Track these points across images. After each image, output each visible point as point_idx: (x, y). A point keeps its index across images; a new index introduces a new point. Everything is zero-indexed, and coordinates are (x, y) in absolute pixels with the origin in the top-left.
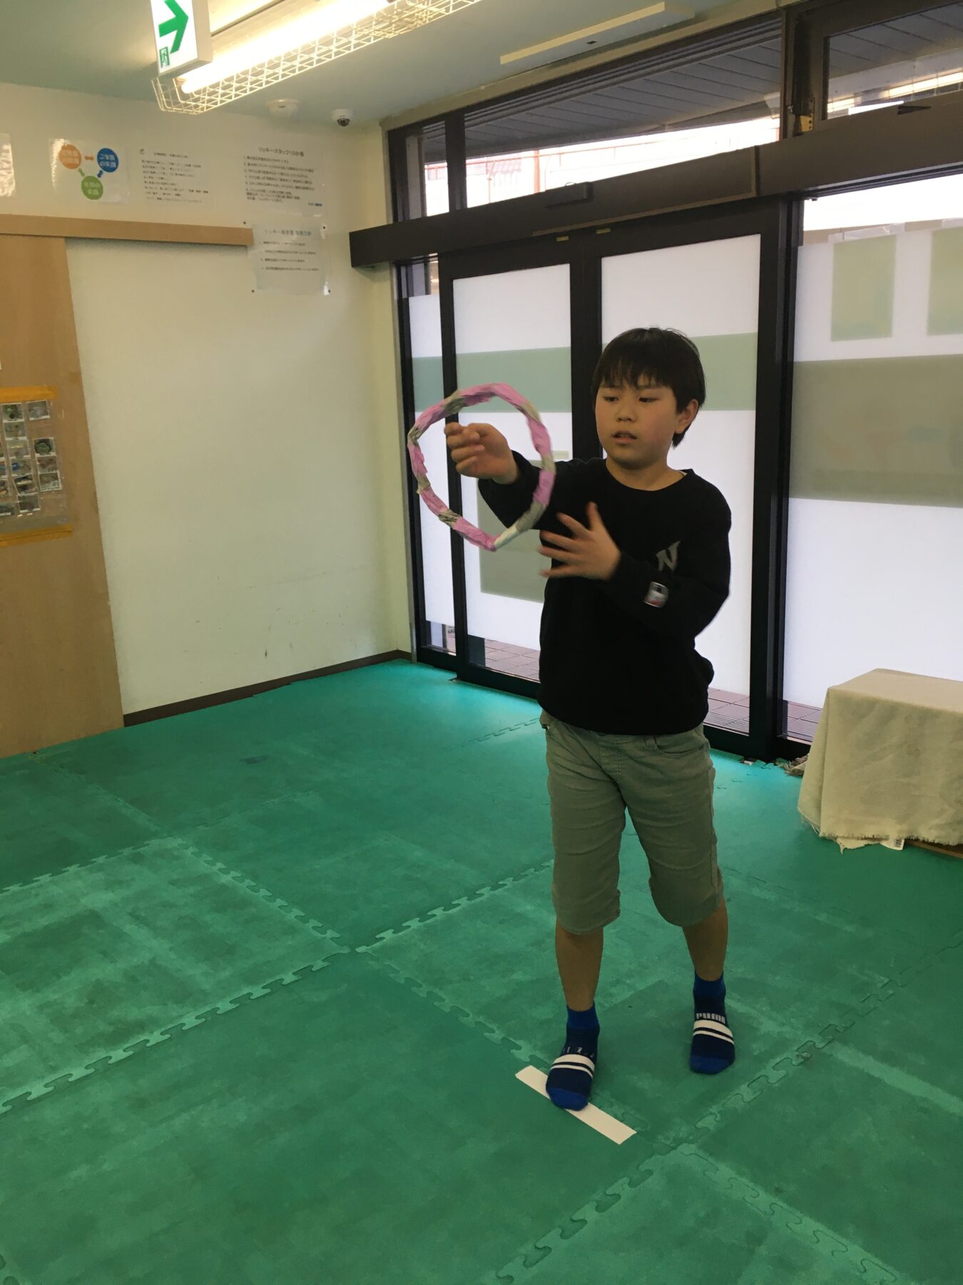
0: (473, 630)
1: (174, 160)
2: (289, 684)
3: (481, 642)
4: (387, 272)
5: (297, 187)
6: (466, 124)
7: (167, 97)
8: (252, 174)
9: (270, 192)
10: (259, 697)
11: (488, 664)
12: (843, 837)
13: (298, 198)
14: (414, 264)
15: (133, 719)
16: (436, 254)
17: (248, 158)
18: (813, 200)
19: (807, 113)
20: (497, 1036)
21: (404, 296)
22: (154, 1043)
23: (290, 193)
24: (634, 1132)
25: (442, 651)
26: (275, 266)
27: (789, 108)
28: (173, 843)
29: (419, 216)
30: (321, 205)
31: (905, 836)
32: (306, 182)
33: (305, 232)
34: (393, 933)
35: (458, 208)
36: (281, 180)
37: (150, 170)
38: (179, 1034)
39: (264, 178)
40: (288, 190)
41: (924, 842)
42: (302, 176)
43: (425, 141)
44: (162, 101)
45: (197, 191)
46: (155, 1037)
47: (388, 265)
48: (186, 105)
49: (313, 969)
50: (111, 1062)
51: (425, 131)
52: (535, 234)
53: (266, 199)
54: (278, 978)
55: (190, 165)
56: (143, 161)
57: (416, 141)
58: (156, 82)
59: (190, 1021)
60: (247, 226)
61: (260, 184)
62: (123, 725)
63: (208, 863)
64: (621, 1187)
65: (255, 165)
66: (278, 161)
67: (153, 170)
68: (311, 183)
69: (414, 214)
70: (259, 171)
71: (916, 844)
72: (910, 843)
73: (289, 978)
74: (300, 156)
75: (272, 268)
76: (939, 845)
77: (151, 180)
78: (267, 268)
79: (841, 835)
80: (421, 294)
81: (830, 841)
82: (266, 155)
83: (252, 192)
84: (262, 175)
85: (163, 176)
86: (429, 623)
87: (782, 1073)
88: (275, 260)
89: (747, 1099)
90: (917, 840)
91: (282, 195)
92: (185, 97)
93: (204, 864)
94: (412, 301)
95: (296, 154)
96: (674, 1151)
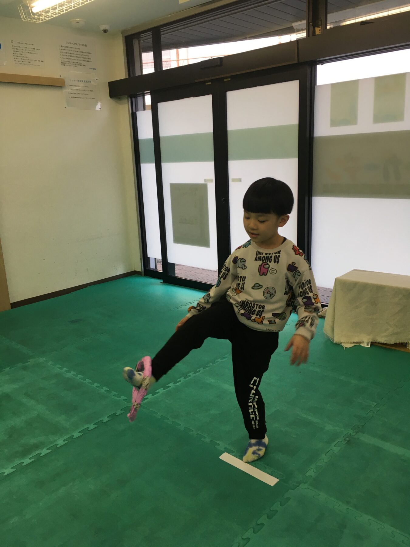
0: (170, 260)
1: (26, 46)
2: (87, 287)
3: (173, 265)
4: (126, 101)
5: (84, 61)
6: (162, 33)
7: (25, 14)
8: (64, 54)
9: (72, 62)
10: (74, 293)
11: (176, 275)
12: (344, 343)
13: (85, 66)
14: (139, 96)
15: (15, 305)
16: (149, 91)
17: (61, 46)
18: (321, 65)
19: (318, 27)
20: (208, 440)
21: (134, 111)
22: (44, 454)
23: (81, 63)
24: (279, 480)
25: (155, 270)
26: (75, 96)
27: (311, 23)
28: (41, 360)
29: (140, 74)
30: (95, 69)
31: (371, 341)
32: (88, 58)
33: (88, 81)
34: (152, 395)
35: (159, 70)
36: (77, 57)
37: (16, 50)
38: (56, 449)
39: (69, 56)
40: (80, 62)
41: (379, 343)
42: (86, 56)
43: (142, 41)
44: (23, 16)
45: (38, 61)
46: (44, 452)
47: (126, 97)
48: (34, 18)
49: (117, 414)
50: (24, 465)
51: (141, 37)
52: (196, 81)
53: (70, 66)
54: (100, 419)
55: (34, 49)
56: (13, 46)
57: (138, 42)
58: (20, 7)
59: (60, 442)
60: (62, 78)
61: (67, 58)
62: (11, 308)
63: (59, 369)
64: (277, 506)
65: (64, 50)
66: (75, 48)
67: (17, 50)
68: (91, 59)
69: (138, 74)
70: (67, 53)
71: (375, 344)
72: (373, 344)
73: (106, 419)
74: (85, 47)
75: (74, 97)
76: (386, 344)
77: (17, 55)
78: (71, 97)
79: (343, 342)
80: (142, 110)
81: (339, 345)
82: (69, 45)
83: (64, 62)
84: (68, 54)
85: (22, 53)
86: (149, 258)
87: (339, 448)
88: (75, 94)
89: (325, 461)
90: (376, 342)
91: (77, 64)
92: (34, 14)
93: (57, 369)
94: (137, 113)
95: (84, 45)
96: (298, 488)
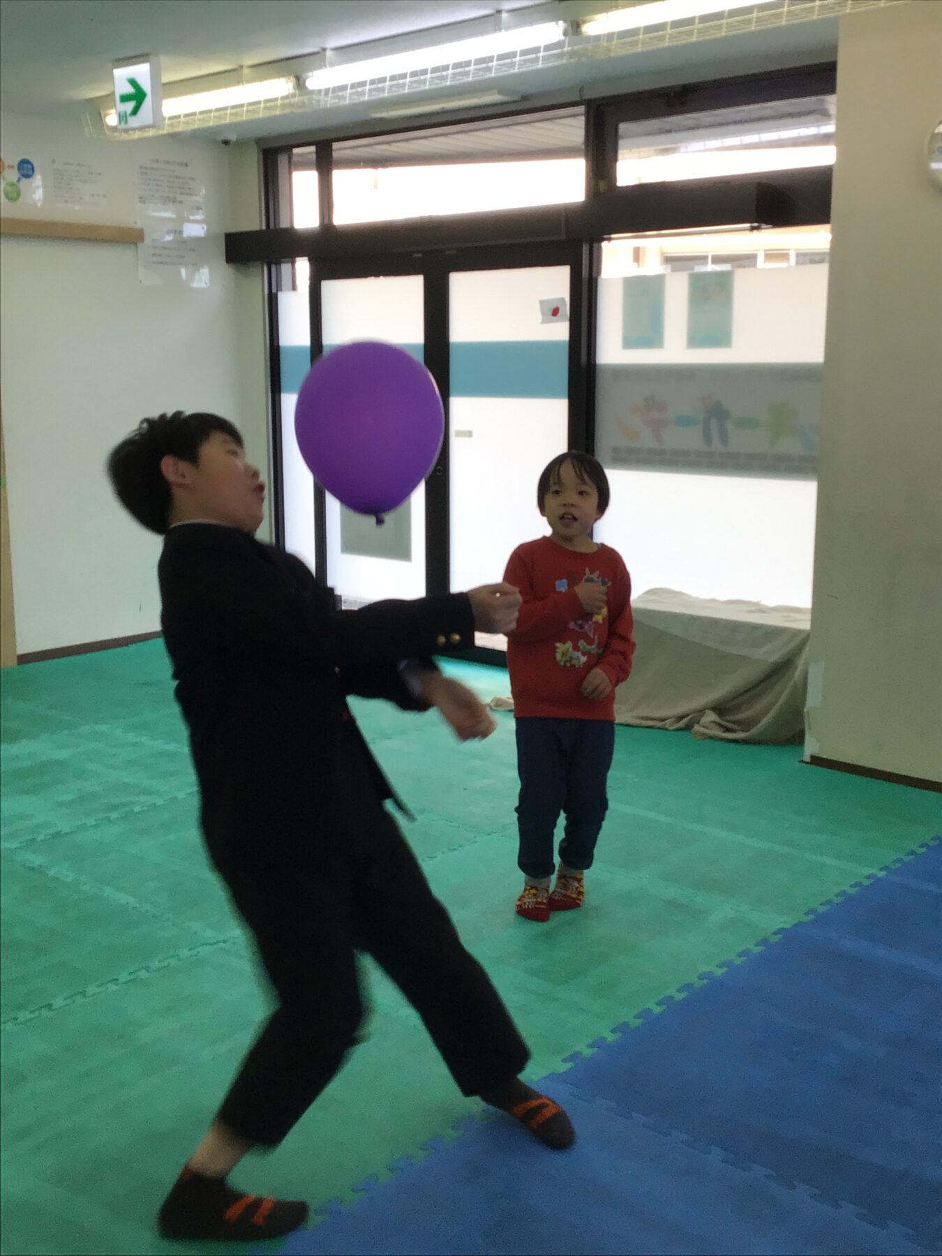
1: (79, 169)
4: (258, 270)
5: (181, 193)
8: (145, 181)
9: (159, 196)
10: (134, 646)
13: (181, 202)
14: (284, 263)
15: (25, 659)
16: (306, 258)
17: (141, 167)
18: (608, 241)
21: (274, 291)
23: (175, 198)
26: (161, 261)
27: (590, 174)
29: (288, 228)
30: (201, 208)
32: (189, 189)
35: (326, 222)
36: (168, 187)
37: (59, 177)
39: (154, 185)
40: (174, 195)
42: (186, 184)
45: (97, 195)
47: (259, 262)
51: (295, 152)
52: (394, 250)
53: (155, 202)
55: (92, 174)
56: (54, 169)
60: (139, 225)
61: (149, 190)
62: (18, 663)
65: (147, 173)
66: (166, 170)
68: (193, 189)
69: (283, 226)
70: (150, 179)
74: (184, 166)
75: (157, 263)
77: (60, 185)
78: (154, 262)
80: (289, 291)
82: (154, 165)
83: (144, 197)
84: (152, 182)
85: (70, 182)
88: (160, 255)
91: (168, 199)
94: (279, 294)
95: (182, 164)
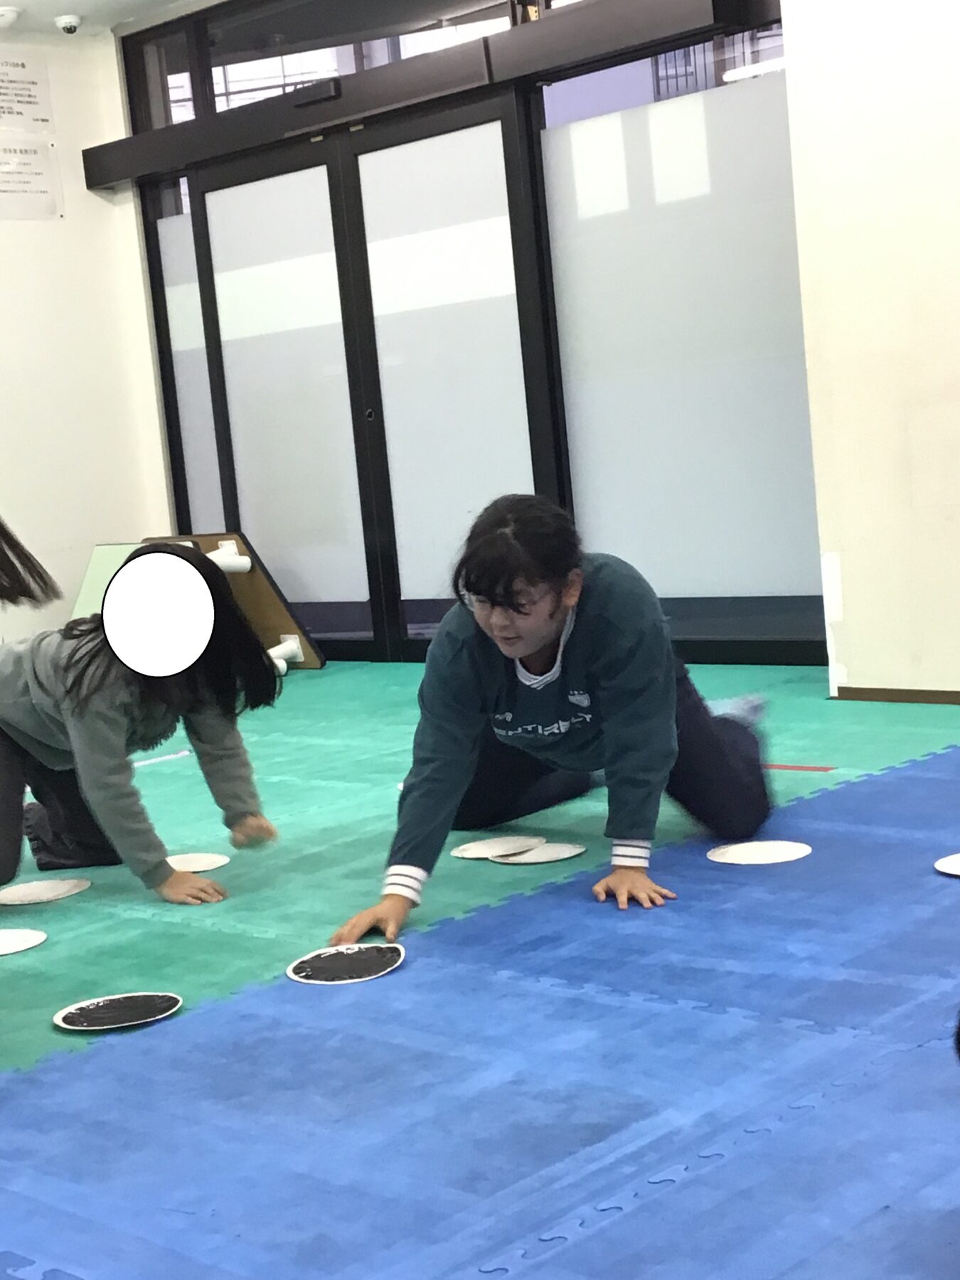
4: (127, 194)
5: (19, 102)
6: (210, 27)
13: (21, 113)
18: (550, 86)
19: (533, 4)
21: (152, 220)
23: (11, 108)
30: (47, 121)
32: (30, 96)
33: (31, 151)
35: (205, 114)
42: (24, 89)
47: (130, 185)
52: (287, 135)
57: (155, 49)
68: (35, 97)
69: (158, 124)
74: (20, 67)
80: (172, 215)
91: (2, 110)
94: (160, 223)
